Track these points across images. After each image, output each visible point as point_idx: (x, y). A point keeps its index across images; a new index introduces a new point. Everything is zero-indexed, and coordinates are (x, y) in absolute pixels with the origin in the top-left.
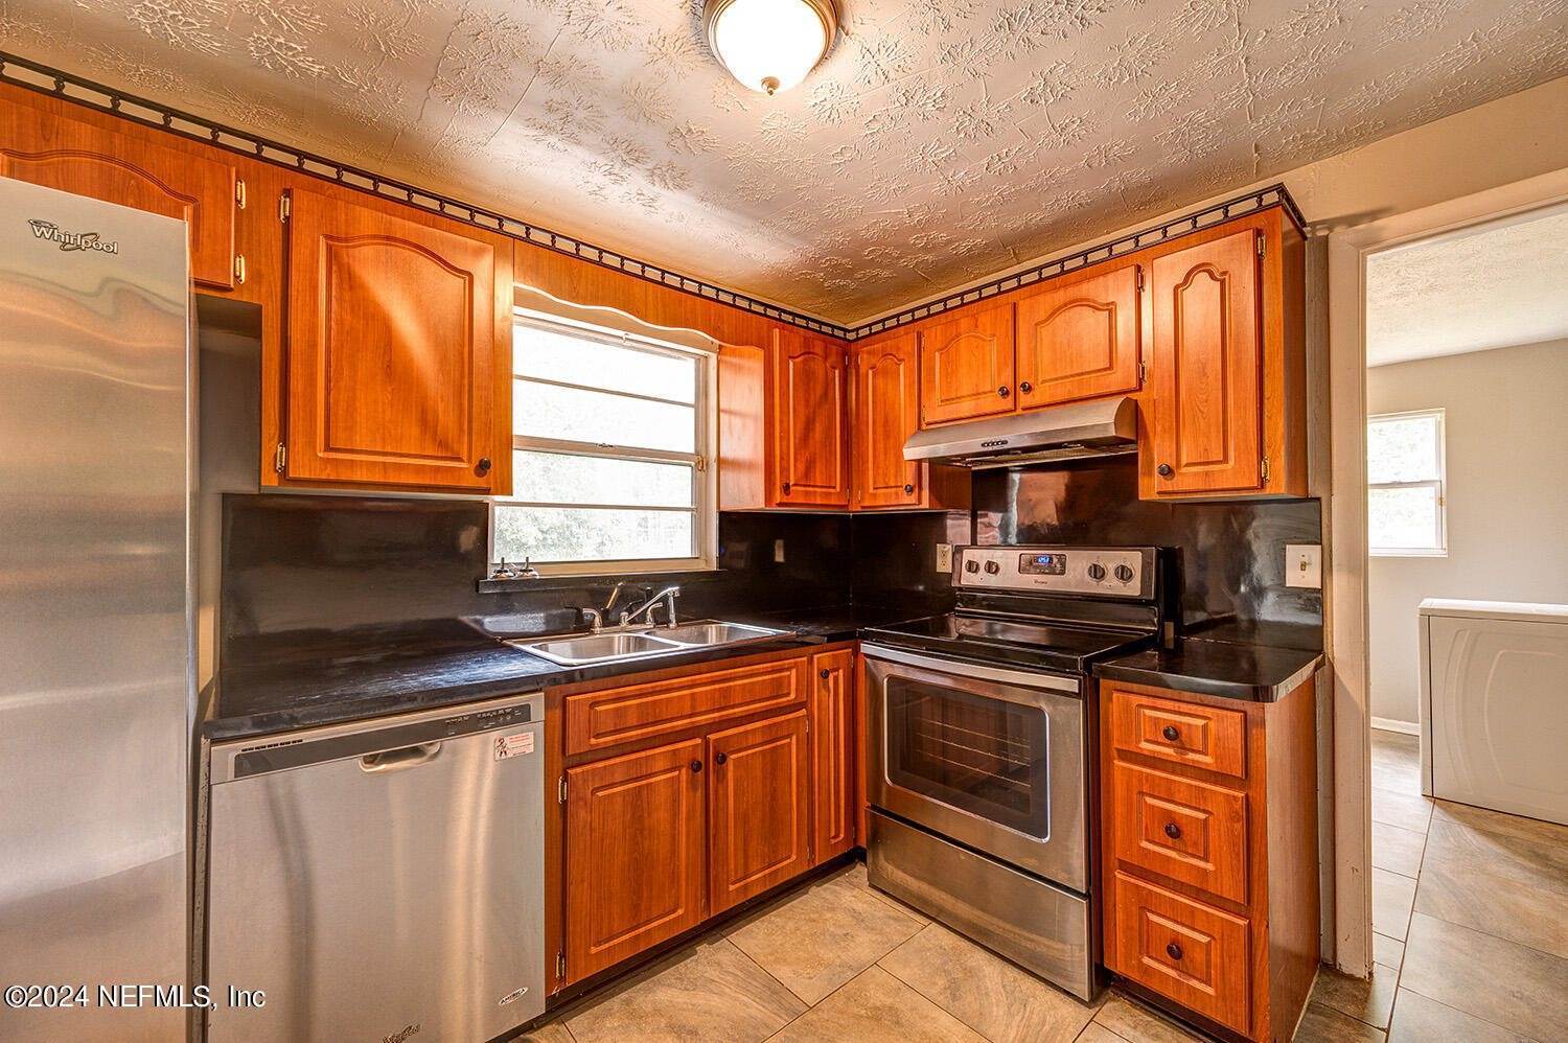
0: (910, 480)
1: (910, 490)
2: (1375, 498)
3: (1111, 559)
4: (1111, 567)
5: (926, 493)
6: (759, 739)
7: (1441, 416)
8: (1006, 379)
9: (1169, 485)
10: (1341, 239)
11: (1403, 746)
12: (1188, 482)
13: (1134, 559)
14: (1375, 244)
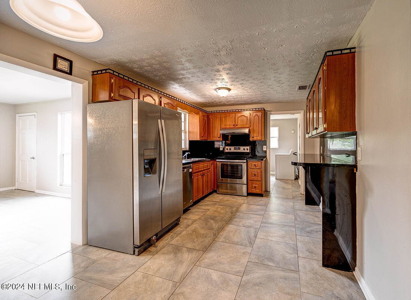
0: (219, 136)
1: (219, 138)
2: (271, 138)
3: (246, 148)
4: (246, 149)
5: (221, 138)
6: (207, 173)
7: (278, 128)
8: (234, 123)
9: (253, 139)
10: (268, 113)
11: (273, 175)
12: (255, 139)
13: (248, 148)
14: (271, 114)
